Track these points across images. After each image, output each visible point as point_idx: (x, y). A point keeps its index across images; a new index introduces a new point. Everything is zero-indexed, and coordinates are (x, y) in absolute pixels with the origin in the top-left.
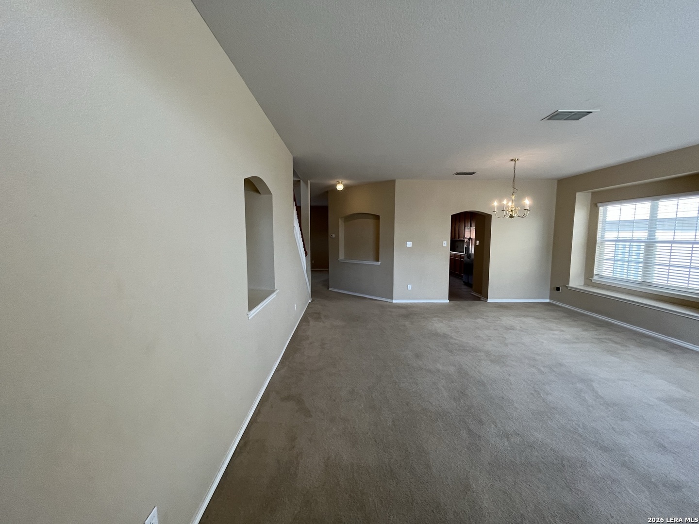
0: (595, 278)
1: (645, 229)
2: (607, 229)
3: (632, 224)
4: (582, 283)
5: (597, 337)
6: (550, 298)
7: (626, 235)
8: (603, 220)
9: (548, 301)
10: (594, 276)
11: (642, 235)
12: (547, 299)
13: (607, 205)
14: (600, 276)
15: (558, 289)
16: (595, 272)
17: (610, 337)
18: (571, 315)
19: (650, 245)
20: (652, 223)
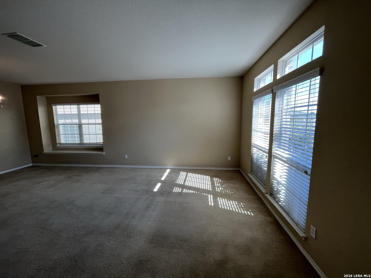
0: (58, 145)
1: (77, 118)
2: (58, 118)
3: (71, 116)
4: (52, 149)
5: (67, 176)
6: (32, 163)
7: (68, 121)
8: (56, 113)
9: (31, 165)
10: (57, 144)
11: (76, 121)
12: (30, 164)
13: (56, 105)
14: (60, 144)
15: (36, 156)
16: (57, 142)
17: (73, 174)
18: (50, 169)
19: (80, 126)
20: (79, 115)
